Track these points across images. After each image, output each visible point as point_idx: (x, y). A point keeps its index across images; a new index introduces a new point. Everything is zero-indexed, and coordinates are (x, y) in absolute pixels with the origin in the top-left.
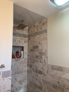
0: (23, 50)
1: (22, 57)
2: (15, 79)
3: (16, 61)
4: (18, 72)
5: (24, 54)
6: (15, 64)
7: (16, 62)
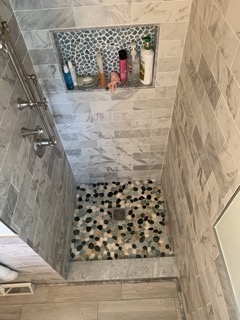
0: (153, 48)
1: (147, 81)
2: (118, 148)
3: (115, 98)
4: (128, 132)
5: (157, 68)
6: (110, 110)
7: (117, 101)
